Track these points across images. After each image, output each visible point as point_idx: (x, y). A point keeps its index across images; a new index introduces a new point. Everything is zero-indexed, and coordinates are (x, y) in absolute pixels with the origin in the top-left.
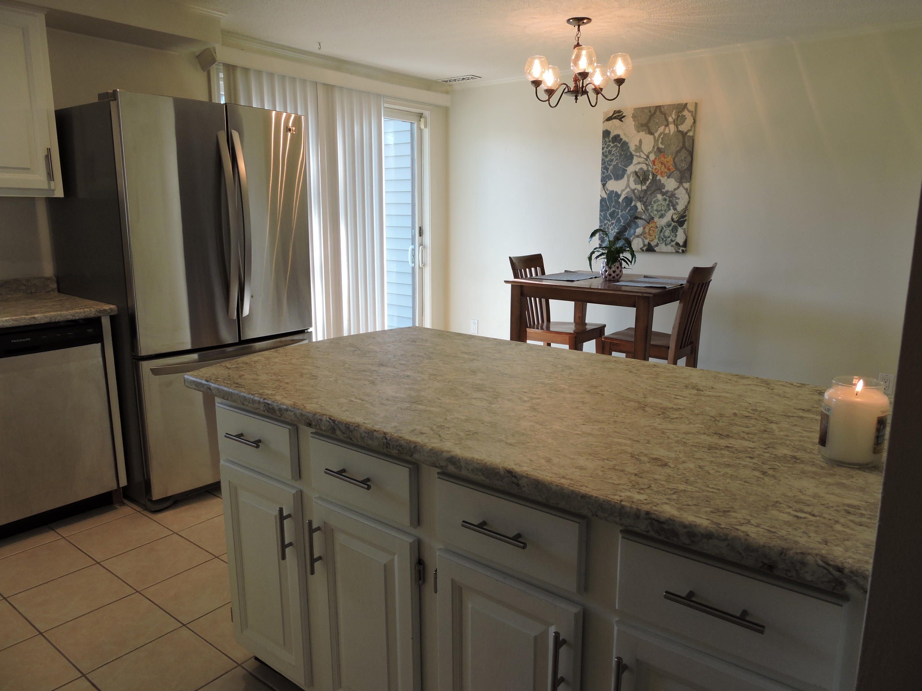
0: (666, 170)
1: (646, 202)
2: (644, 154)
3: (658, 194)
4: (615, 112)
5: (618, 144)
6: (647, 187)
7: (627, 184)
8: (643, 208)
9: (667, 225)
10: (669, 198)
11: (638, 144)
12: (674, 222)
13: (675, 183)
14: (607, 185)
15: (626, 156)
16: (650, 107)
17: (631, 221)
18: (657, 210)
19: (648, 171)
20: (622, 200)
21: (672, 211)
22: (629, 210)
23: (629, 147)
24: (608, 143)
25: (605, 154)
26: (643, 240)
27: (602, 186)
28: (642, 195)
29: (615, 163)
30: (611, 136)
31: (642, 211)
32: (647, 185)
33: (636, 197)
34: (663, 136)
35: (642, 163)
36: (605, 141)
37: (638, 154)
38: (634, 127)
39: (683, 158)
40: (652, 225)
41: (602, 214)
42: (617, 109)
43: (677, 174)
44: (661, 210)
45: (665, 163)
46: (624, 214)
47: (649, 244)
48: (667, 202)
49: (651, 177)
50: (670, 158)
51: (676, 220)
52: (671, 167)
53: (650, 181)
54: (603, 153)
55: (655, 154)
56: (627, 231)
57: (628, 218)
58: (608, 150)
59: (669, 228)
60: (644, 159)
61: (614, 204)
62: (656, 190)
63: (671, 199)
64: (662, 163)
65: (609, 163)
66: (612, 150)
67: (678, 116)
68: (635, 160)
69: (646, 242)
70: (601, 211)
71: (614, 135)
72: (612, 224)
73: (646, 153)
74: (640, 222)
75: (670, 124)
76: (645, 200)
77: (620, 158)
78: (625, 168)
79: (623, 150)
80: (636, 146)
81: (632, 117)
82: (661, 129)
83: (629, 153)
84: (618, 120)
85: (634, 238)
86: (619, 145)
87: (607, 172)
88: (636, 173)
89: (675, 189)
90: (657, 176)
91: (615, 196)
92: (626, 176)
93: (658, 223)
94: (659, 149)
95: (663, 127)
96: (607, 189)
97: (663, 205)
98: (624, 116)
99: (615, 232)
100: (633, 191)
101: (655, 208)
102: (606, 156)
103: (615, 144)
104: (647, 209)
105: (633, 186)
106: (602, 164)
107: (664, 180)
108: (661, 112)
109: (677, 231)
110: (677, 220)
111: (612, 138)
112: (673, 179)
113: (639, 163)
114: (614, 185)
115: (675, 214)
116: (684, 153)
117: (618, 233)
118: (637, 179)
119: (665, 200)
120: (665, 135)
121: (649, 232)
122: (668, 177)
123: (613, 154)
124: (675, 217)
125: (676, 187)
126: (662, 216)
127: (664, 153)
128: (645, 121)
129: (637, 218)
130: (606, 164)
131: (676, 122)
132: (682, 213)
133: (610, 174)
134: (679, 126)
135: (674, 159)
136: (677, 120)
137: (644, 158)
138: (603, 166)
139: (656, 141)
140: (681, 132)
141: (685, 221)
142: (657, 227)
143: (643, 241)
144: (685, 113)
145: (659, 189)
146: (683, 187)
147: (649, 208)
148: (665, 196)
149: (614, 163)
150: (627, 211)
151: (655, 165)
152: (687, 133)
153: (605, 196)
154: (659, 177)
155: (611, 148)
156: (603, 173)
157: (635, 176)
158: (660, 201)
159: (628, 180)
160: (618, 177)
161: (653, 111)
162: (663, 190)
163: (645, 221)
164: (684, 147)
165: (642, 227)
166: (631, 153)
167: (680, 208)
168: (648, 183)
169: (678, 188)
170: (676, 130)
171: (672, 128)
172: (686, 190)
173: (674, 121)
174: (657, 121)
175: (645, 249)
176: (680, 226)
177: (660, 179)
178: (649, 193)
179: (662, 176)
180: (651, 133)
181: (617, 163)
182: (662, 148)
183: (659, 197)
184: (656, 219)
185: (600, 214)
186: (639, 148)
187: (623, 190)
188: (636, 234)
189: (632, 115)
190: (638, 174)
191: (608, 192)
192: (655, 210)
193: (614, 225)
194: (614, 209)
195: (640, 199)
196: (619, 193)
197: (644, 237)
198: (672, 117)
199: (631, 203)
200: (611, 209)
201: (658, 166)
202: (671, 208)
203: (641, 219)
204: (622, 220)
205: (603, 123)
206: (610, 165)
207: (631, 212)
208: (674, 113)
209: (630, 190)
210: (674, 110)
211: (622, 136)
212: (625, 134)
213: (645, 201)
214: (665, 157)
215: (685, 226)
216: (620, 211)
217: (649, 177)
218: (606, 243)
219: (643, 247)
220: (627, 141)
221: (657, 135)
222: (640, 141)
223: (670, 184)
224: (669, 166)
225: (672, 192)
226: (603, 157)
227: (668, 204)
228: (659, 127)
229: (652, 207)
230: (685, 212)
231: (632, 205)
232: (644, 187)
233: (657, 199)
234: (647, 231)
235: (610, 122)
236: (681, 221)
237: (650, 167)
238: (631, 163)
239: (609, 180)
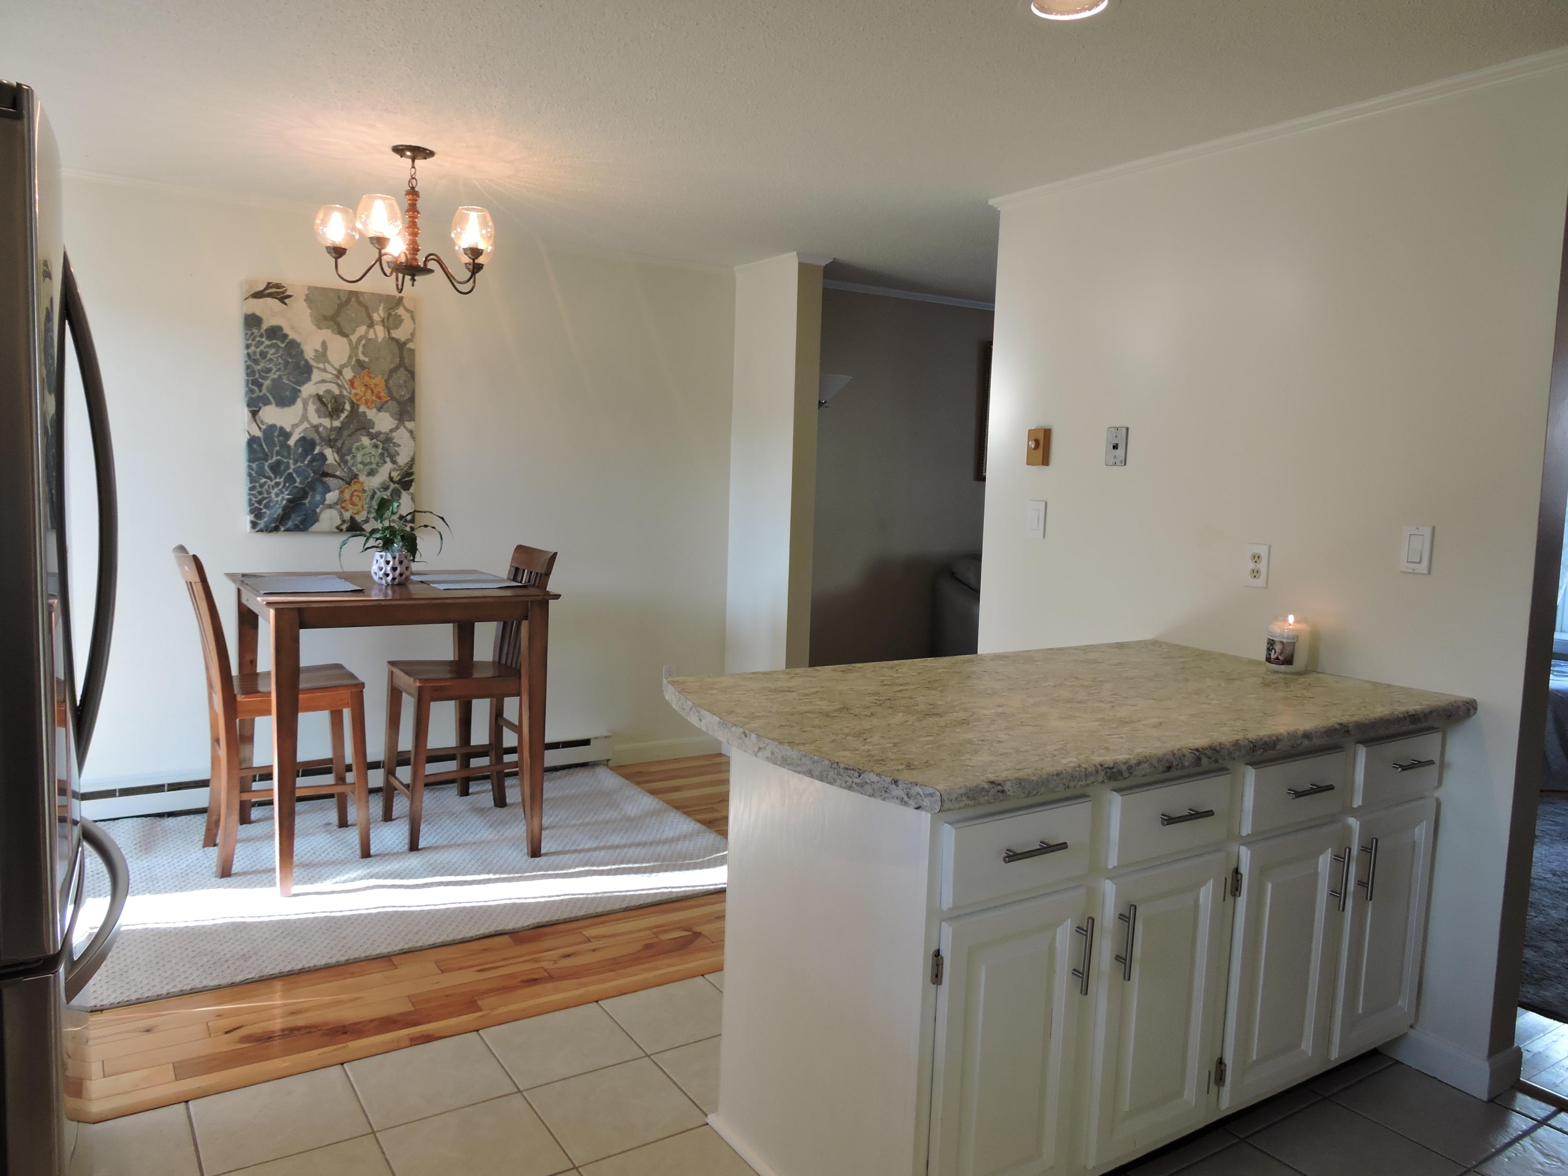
0: (374, 398)
1: (341, 448)
2: (333, 366)
3: (362, 435)
4: (269, 285)
5: (279, 343)
6: (342, 423)
7: (303, 416)
8: (337, 459)
9: (382, 488)
10: (383, 444)
11: (319, 348)
12: (394, 482)
13: (391, 419)
14: (261, 413)
15: (297, 366)
16: (338, 290)
17: (314, 481)
18: (362, 463)
19: (341, 395)
20: (296, 444)
21: (389, 465)
22: (311, 461)
23: (302, 352)
24: (258, 339)
25: (253, 357)
26: (341, 512)
27: (250, 415)
28: (332, 437)
29: (276, 376)
30: (265, 326)
31: (336, 463)
32: (341, 419)
33: (322, 438)
34: (366, 341)
35: (330, 382)
36: (252, 334)
37: (321, 366)
38: (309, 318)
39: (401, 382)
40: (354, 487)
41: (254, 465)
42: (275, 281)
43: (393, 405)
44: (371, 463)
45: (372, 386)
46: (300, 466)
47: (352, 518)
48: (380, 451)
49: (348, 407)
50: (378, 381)
51: (397, 479)
52: (382, 394)
53: (346, 413)
54: (248, 355)
55: (353, 369)
56: (307, 498)
57: (309, 474)
58: (258, 350)
59: (385, 493)
60: (332, 376)
61: (278, 448)
62: (360, 429)
63: (386, 445)
64: (366, 385)
65: (263, 374)
66: (267, 353)
67: (389, 315)
68: (316, 376)
69: (347, 515)
70: (251, 460)
71: (270, 324)
72: (277, 484)
73: (338, 367)
74: (330, 481)
75: (377, 325)
76: (339, 444)
77: (285, 369)
78: (298, 387)
79: (290, 355)
80: (316, 351)
81: (305, 300)
82: (362, 330)
83: (303, 362)
84: (277, 300)
85: (321, 511)
86: (283, 345)
87: (260, 391)
88: (319, 398)
89: (392, 431)
90: (358, 406)
91: (279, 435)
92: (299, 402)
93: (365, 485)
94: (358, 361)
95: (365, 327)
96: (262, 422)
97: (373, 455)
98: (289, 296)
99: (283, 498)
100: (316, 428)
101: (359, 458)
102: (256, 362)
103: (274, 341)
104: (343, 461)
105: (315, 419)
106: (248, 375)
107: (371, 414)
108: (360, 303)
109: (400, 497)
110: (399, 480)
111: (266, 330)
112: (388, 414)
113: (323, 381)
114: (272, 415)
115: (394, 469)
116: (402, 375)
117: (289, 501)
118: (323, 409)
119: (376, 446)
120: (368, 340)
121: (351, 499)
122: (379, 410)
123: (271, 360)
124: (395, 475)
125: (394, 426)
126: (372, 473)
127: (369, 369)
128: (330, 313)
129: (326, 475)
130: (257, 376)
131: (386, 324)
132: (406, 469)
133: (265, 395)
134: (392, 331)
135: (387, 381)
136: (388, 319)
137: (333, 374)
138: (250, 379)
139: (354, 348)
140: (393, 339)
141: (412, 481)
142: (364, 491)
143: (341, 515)
144: (401, 311)
145: (364, 428)
146: (406, 428)
147: (348, 458)
148: (375, 440)
149: (273, 375)
150: (306, 462)
151: (354, 388)
152: (405, 343)
153: (258, 433)
154: (362, 409)
155: (265, 348)
156: (251, 391)
157: (318, 403)
158: (366, 447)
159: (305, 409)
160: (285, 399)
161: (344, 299)
162: (371, 430)
163: (343, 479)
164: (401, 364)
165: (337, 492)
166: (307, 361)
167: (402, 460)
168: (343, 416)
169: (397, 428)
170: (387, 336)
171: (380, 332)
172: (411, 432)
173: (383, 321)
174: (354, 316)
175: (344, 527)
176: (405, 490)
177: (364, 412)
178: (346, 433)
179: (368, 408)
180: (346, 335)
181: (280, 376)
182: (364, 361)
183: (366, 441)
184: (362, 478)
185: (250, 467)
186: (322, 355)
187: (294, 426)
188: (327, 502)
189: (304, 297)
190: (324, 399)
191: (264, 427)
192: (360, 463)
193: (280, 487)
194: (279, 457)
195: (330, 443)
196: (288, 429)
197: (343, 508)
198: (379, 314)
199: (314, 449)
200: (272, 457)
201: (360, 390)
202: (388, 460)
203: (334, 476)
204: (298, 477)
205: (245, 299)
206: (265, 378)
207: (314, 464)
208: (381, 308)
209: (309, 426)
210: (381, 303)
211: (287, 330)
212: (292, 328)
213: (339, 446)
214: (370, 377)
215: (411, 490)
216: (291, 461)
217: (344, 406)
218: (266, 519)
219: (341, 525)
220: (299, 340)
221: (354, 338)
222: (324, 344)
223: (383, 422)
224: (379, 392)
225: (388, 434)
226: (249, 363)
227: (382, 455)
228: (357, 327)
229: (354, 457)
230: (411, 467)
231: (316, 452)
232: (337, 424)
233: (362, 444)
234: (347, 496)
235: (261, 300)
236: (406, 481)
237: (346, 389)
238: (309, 379)
239: (265, 405)
